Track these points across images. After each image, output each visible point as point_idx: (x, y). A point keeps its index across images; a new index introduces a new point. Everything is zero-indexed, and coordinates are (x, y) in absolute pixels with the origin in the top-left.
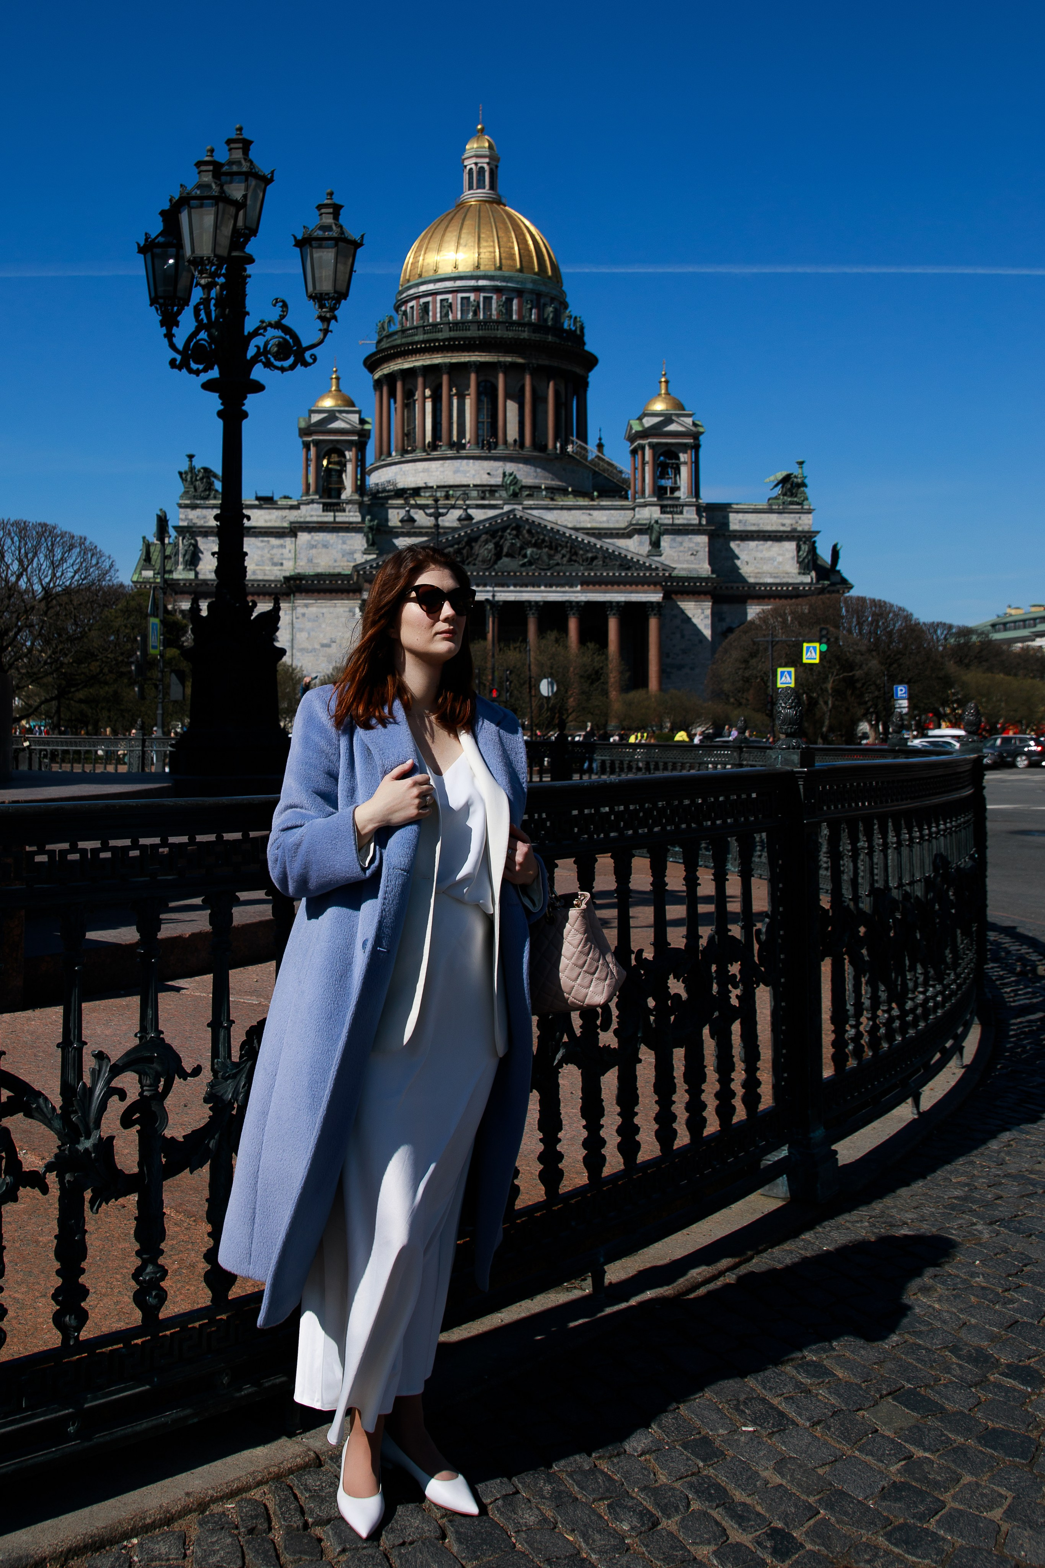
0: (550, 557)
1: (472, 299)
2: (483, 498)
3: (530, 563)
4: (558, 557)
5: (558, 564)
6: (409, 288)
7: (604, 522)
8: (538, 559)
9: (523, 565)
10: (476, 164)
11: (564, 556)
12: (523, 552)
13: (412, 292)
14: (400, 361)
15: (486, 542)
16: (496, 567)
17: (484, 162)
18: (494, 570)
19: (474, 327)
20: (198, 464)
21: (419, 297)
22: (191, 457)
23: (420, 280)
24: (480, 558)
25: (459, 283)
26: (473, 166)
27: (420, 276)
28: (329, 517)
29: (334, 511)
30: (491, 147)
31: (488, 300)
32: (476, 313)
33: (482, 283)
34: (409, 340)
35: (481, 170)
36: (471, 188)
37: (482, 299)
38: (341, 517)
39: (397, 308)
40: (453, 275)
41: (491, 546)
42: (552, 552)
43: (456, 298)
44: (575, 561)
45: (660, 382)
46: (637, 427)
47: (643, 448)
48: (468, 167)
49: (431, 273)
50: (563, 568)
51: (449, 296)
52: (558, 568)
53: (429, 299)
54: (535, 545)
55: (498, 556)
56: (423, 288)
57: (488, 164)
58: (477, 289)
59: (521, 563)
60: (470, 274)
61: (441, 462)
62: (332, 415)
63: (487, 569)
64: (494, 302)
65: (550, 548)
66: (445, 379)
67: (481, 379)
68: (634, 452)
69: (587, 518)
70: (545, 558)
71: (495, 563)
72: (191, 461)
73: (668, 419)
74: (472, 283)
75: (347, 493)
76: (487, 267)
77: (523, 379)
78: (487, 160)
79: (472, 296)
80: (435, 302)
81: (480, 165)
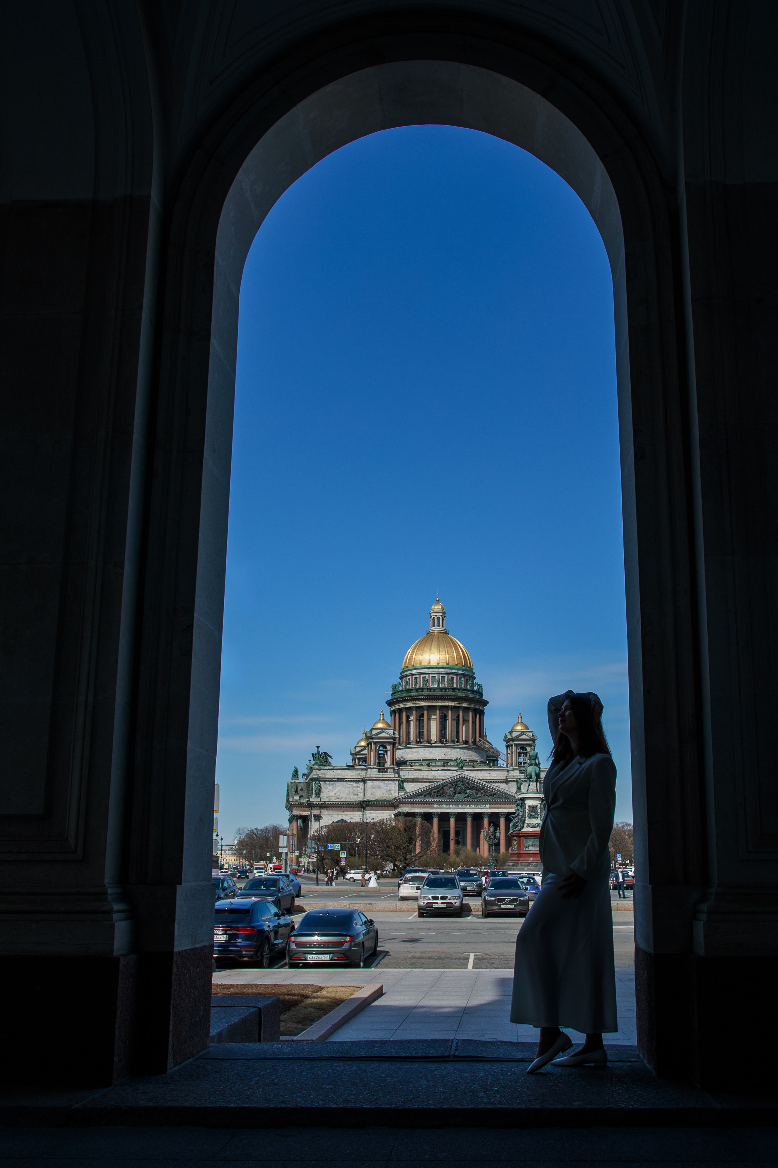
0: (477, 794)
1: (437, 678)
2: (444, 766)
3: (468, 796)
4: (480, 793)
5: (480, 797)
6: (408, 670)
7: (495, 777)
8: (471, 795)
9: (466, 797)
10: (436, 616)
11: (482, 793)
12: (465, 792)
13: (409, 672)
14: (405, 703)
15: (450, 787)
16: (454, 798)
17: (439, 615)
18: (454, 799)
19: (438, 690)
20: (321, 750)
21: (413, 675)
22: (318, 747)
23: (413, 668)
24: (448, 794)
25: (431, 670)
26: (435, 616)
27: (413, 666)
28: (381, 775)
29: (383, 772)
30: (443, 608)
31: (443, 678)
32: (439, 684)
33: (441, 670)
34: (409, 694)
35: (439, 618)
36: (434, 626)
37: (441, 677)
38: (386, 775)
39: (401, 678)
40: (428, 667)
41: (452, 789)
42: (477, 792)
43: (429, 677)
44: (487, 795)
45: (519, 717)
46: (509, 737)
47: (512, 746)
48: (432, 617)
49: (418, 665)
50: (482, 798)
51: (427, 676)
52: (480, 798)
53: (417, 676)
54: (470, 789)
55: (455, 793)
56: (414, 671)
57: (441, 616)
58: (439, 673)
59: (465, 796)
60: (435, 666)
61: (424, 749)
62: (382, 730)
63: (450, 799)
64: (446, 679)
65: (476, 790)
66: (426, 712)
67: (441, 712)
68: (507, 746)
69: (488, 775)
70: (475, 794)
71: (454, 796)
72: (318, 749)
73: (522, 733)
74: (437, 670)
75: (388, 764)
76: (443, 663)
77: (459, 712)
78: (441, 614)
79: (436, 675)
80: (420, 678)
81: (437, 616)
